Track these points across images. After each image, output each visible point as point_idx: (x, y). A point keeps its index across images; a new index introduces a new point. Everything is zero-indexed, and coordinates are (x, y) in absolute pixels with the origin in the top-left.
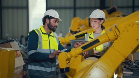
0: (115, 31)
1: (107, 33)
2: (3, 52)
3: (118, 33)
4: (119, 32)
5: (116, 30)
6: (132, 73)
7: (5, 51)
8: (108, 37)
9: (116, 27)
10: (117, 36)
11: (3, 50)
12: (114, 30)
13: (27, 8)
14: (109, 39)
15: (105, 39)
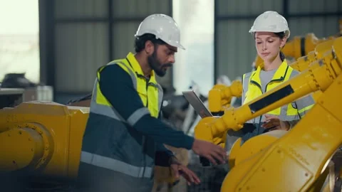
0: (331, 65)
1: (311, 71)
2: (71, 115)
3: (337, 70)
4: (340, 66)
5: (334, 63)
7: (75, 113)
8: (315, 80)
9: (333, 54)
10: (336, 76)
11: (71, 111)
12: (328, 62)
14: (318, 86)
15: (306, 84)
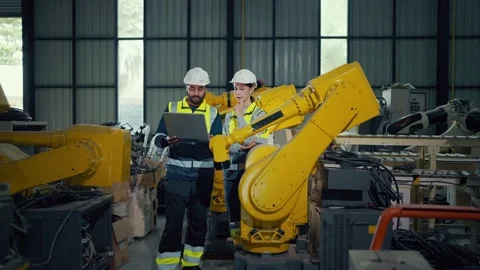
0: (310, 97)
1: (295, 101)
3: (315, 100)
4: (318, 97)
6: (339, 166)
8: (298, 108)
10: (314, 105)
12: (307, 95)
13: (115, 87)
14: (300, 112)
